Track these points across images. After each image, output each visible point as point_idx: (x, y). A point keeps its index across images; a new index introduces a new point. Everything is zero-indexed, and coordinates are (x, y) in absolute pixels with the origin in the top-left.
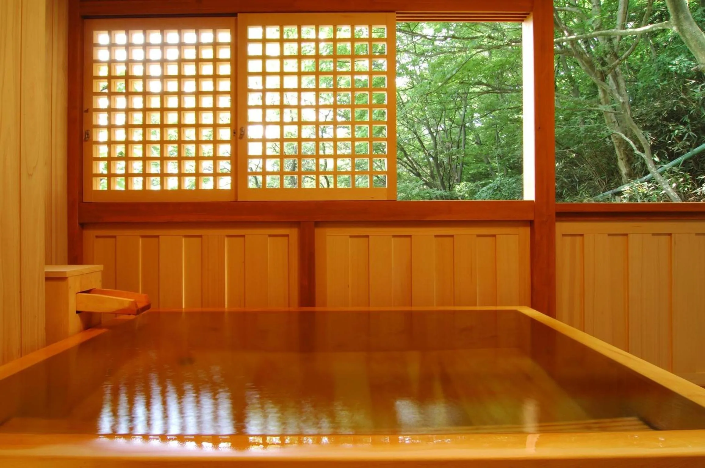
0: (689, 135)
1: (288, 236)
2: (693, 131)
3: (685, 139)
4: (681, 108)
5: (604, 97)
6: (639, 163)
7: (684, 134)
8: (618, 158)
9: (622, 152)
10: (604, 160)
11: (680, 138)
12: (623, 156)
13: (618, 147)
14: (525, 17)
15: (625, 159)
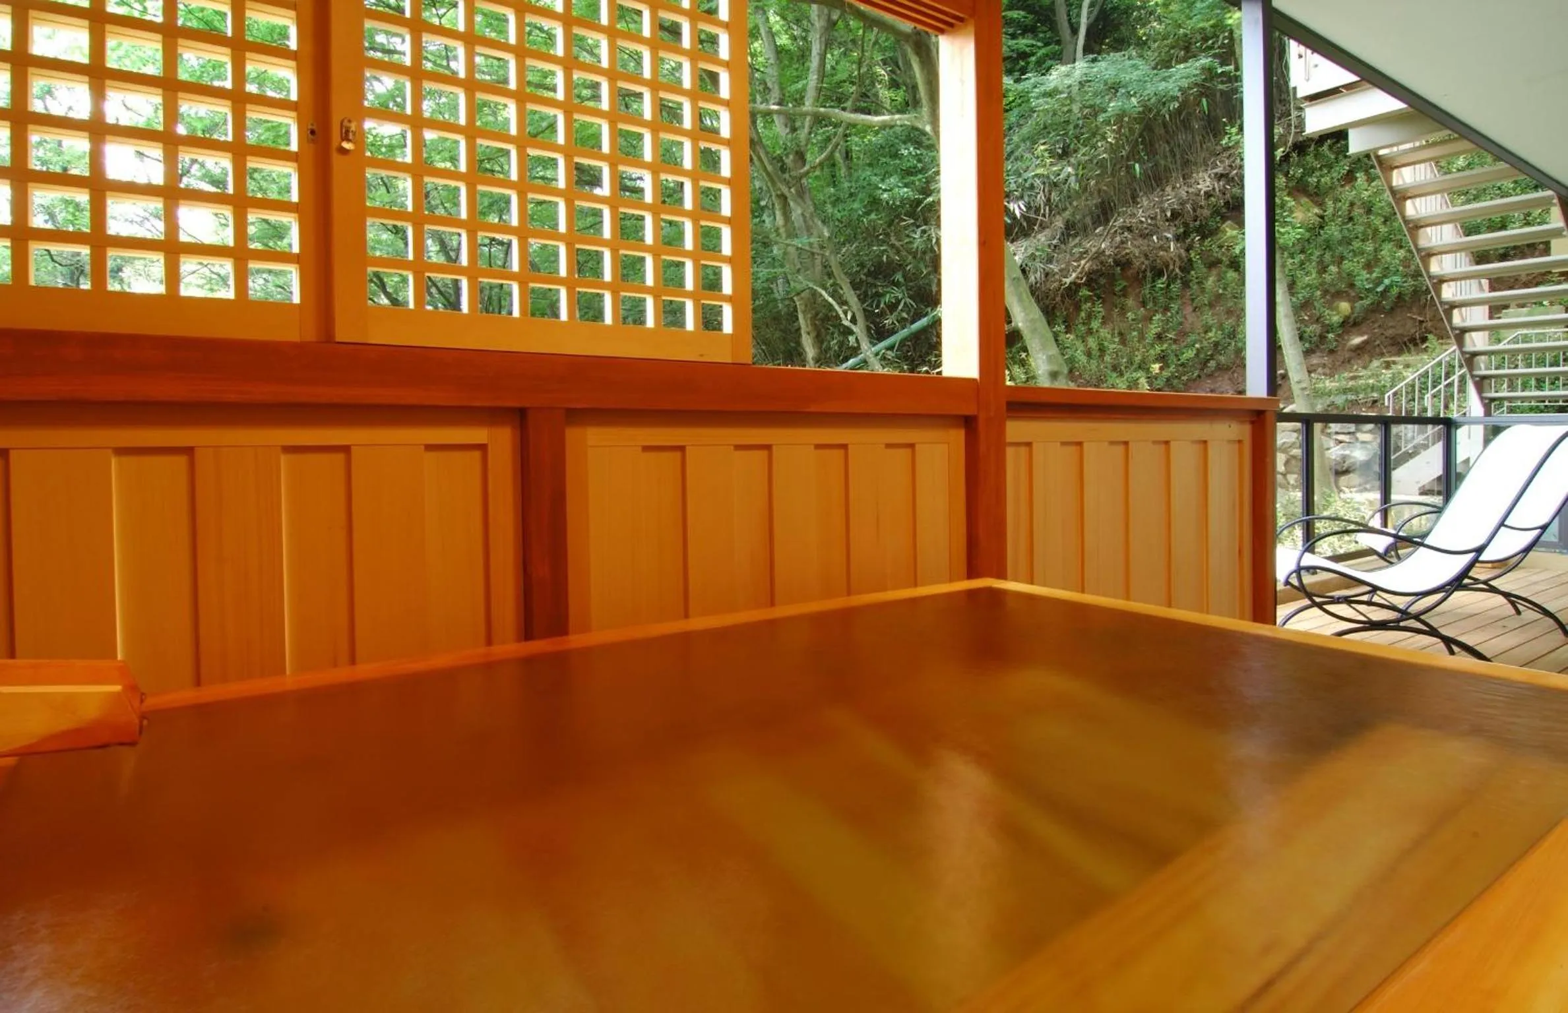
0: (905, 303)
1: (482, 448)
2: (910, 297)
3: (900, 308)
4: (893, 261)
5: (785, 225)
6: (835, 341)
7: (898, 302)
8: (803, 332)
9: (809, 322)
10: (778, 334)
11: (893, 307)
12: (810, 328)
13: (804, 312)
14: (951, 25)
15: (813, 334)
